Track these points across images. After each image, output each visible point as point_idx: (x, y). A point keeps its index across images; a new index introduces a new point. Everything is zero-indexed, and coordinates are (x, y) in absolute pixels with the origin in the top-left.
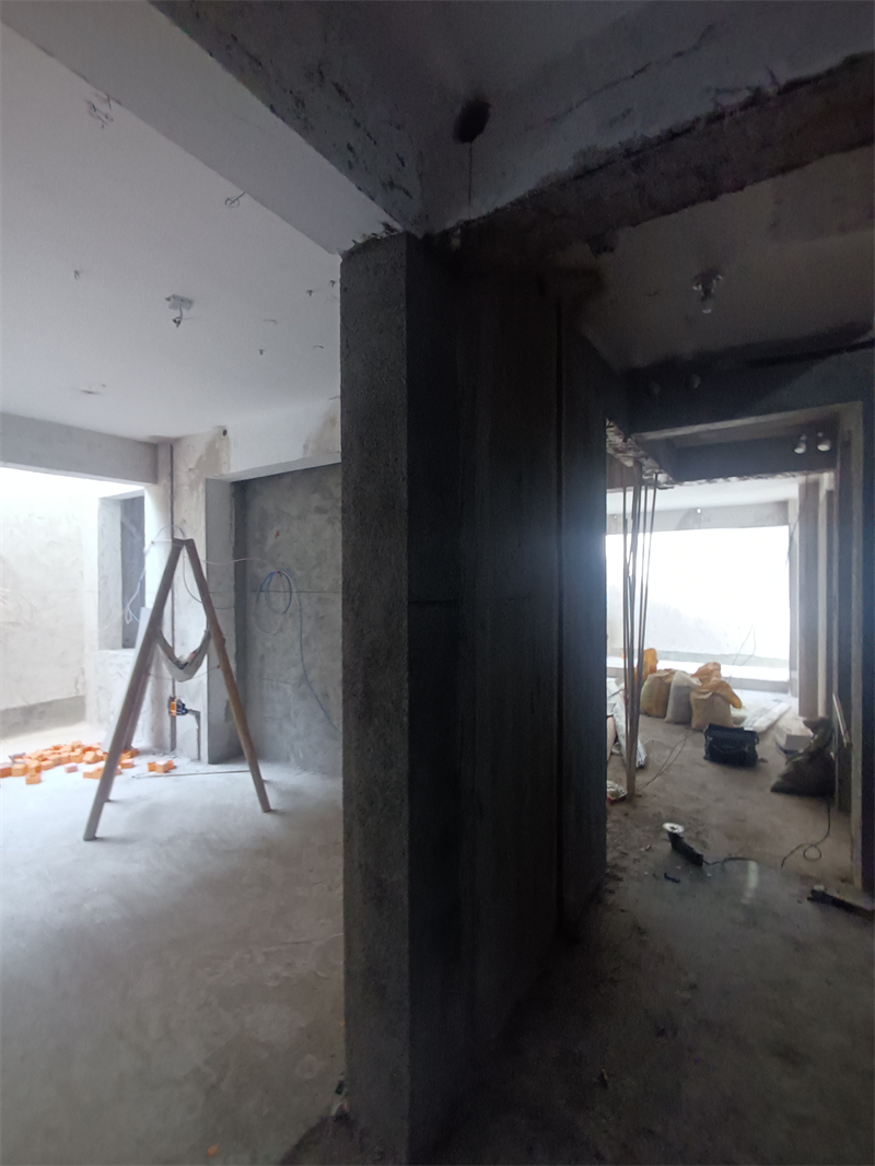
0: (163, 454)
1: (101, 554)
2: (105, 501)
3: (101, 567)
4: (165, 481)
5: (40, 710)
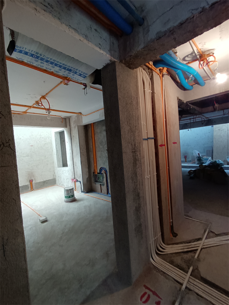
0: (67, 120)
1: (56, 146)
2: (56, 133)
3: (56, 148)
4: (68, 127)
5: (46, 182)
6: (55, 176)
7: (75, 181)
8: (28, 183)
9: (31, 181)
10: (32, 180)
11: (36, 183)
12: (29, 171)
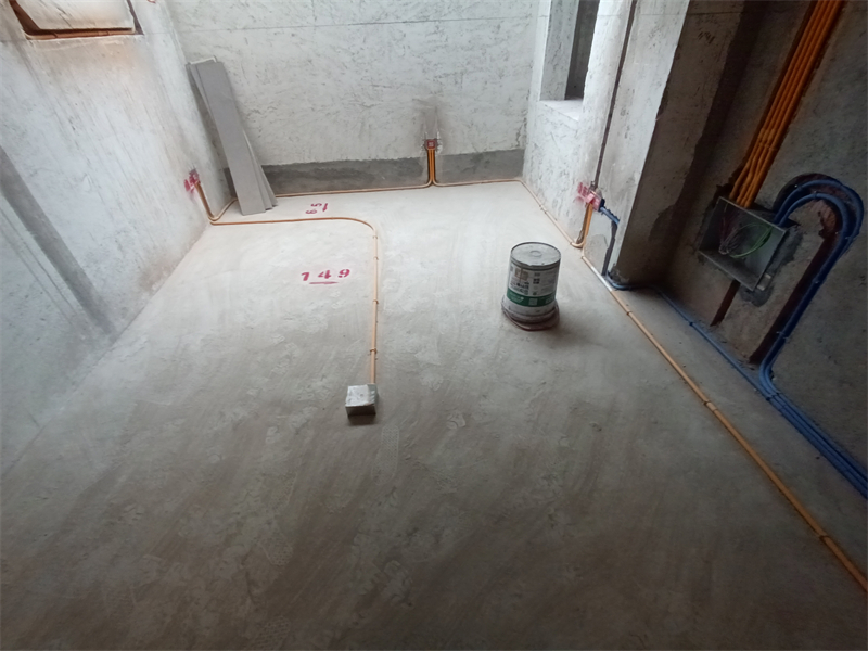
5: (486, 159)
6: (525, 136)
7: (592, 202)
8: (419, 153)
9: (430, 145)
10: (436, 140)
11: (449, 158)
12: (427, 97)
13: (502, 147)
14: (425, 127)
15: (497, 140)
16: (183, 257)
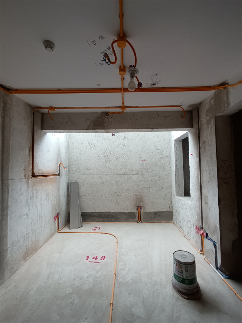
2: (177, 141)
5: (159, 214)
6: (172, 207)
7: (203, 234)
8: (135, 211)
9: (139, 208)
10: (141, 206)
11: (146, 213)
12: (138, 194)
13: (164, 210)
14: (137, 202)
15: (162, 208)
16: (43, 245)
